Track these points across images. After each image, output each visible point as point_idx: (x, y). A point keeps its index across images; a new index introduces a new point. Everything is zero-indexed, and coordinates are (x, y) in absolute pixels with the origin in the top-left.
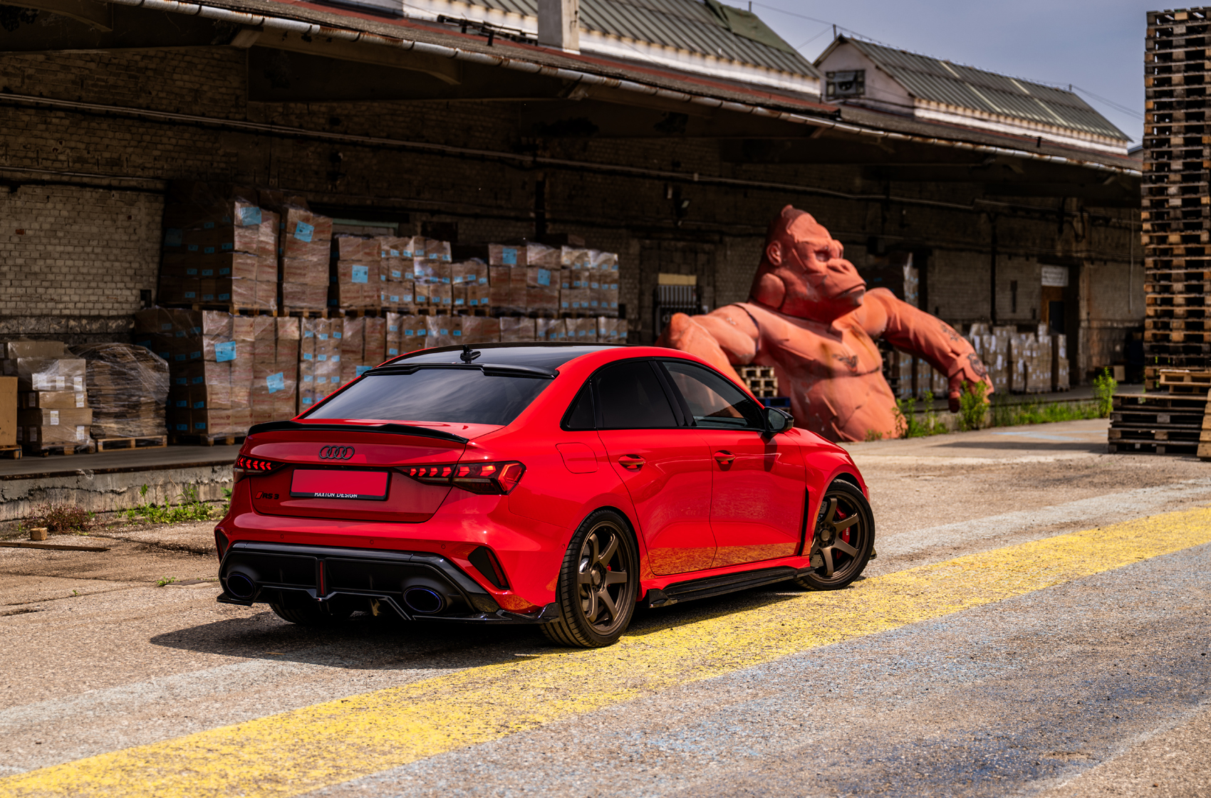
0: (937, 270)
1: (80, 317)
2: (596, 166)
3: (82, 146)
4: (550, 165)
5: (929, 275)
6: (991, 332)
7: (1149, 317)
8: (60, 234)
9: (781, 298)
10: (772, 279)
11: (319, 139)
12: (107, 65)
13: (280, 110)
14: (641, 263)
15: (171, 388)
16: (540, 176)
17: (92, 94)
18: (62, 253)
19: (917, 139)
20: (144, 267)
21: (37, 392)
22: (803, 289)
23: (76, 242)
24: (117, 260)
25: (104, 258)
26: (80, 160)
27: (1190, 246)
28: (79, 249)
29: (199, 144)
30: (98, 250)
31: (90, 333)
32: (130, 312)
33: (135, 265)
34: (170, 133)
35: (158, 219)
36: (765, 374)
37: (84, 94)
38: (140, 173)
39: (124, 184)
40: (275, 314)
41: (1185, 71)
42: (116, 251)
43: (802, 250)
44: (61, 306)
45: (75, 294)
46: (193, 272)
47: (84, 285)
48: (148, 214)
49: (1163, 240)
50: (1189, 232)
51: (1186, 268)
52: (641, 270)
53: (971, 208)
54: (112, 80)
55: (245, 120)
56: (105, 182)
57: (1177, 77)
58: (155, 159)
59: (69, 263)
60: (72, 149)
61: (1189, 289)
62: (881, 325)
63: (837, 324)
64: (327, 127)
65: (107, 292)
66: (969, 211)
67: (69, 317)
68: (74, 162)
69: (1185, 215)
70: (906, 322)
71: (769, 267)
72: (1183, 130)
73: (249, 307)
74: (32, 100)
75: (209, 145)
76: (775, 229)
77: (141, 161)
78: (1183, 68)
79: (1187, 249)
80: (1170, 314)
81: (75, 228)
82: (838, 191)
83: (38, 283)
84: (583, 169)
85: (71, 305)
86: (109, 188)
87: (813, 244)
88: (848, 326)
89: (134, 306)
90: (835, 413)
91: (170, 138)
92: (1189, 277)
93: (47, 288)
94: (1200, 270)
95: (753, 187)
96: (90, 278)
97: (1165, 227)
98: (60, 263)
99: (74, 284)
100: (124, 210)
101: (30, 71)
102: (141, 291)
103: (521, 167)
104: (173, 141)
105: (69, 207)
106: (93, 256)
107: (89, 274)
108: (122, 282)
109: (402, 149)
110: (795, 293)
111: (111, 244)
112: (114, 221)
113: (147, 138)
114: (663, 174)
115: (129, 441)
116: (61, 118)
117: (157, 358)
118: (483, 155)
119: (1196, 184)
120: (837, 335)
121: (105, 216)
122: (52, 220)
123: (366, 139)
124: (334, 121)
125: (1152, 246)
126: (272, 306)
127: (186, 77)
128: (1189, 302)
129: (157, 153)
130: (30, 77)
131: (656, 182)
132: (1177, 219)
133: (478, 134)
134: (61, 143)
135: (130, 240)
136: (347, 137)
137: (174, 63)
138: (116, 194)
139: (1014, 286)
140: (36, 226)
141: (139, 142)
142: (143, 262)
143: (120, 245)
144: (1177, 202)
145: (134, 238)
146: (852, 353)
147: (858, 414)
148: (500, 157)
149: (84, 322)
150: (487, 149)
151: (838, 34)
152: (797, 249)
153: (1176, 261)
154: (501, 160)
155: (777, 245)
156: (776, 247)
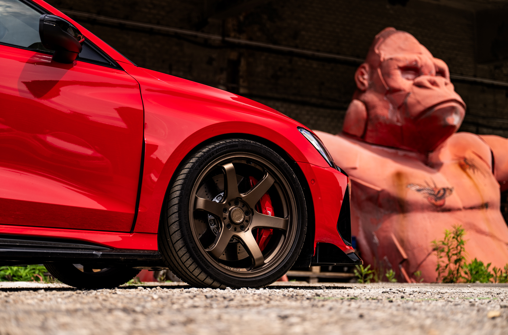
4: (247, 46)
10: (357, 105)
22: (386, 112)
43: (386, 68)
71: (359, 94)
84: (291, 54)
90: (405, 256)
103: (206, 44)
110: (377, 117)
133: (145, 10)
146: (444, 185)
148: (176, 33)
150: (159, 24)
152: (382, 68)
154: (177, 36)
155: (364, 68)
156: (363, 70)
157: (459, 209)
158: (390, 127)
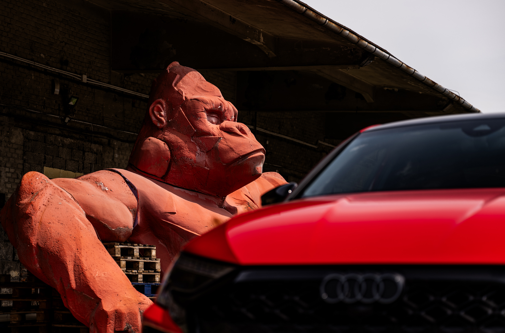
9: (165, 164)
10: (155, 142)
14: (24, 154)
22: (193, 155)
36: (145, 253)
43: (191, 108)
52: (25, 161)
53: (316, 147)
66: (314, 150)
71: (155, 131)
87: (203, 101)
110: (183, 158)
114: (49, 69)
152: (184, 107)
158: (196, 170)
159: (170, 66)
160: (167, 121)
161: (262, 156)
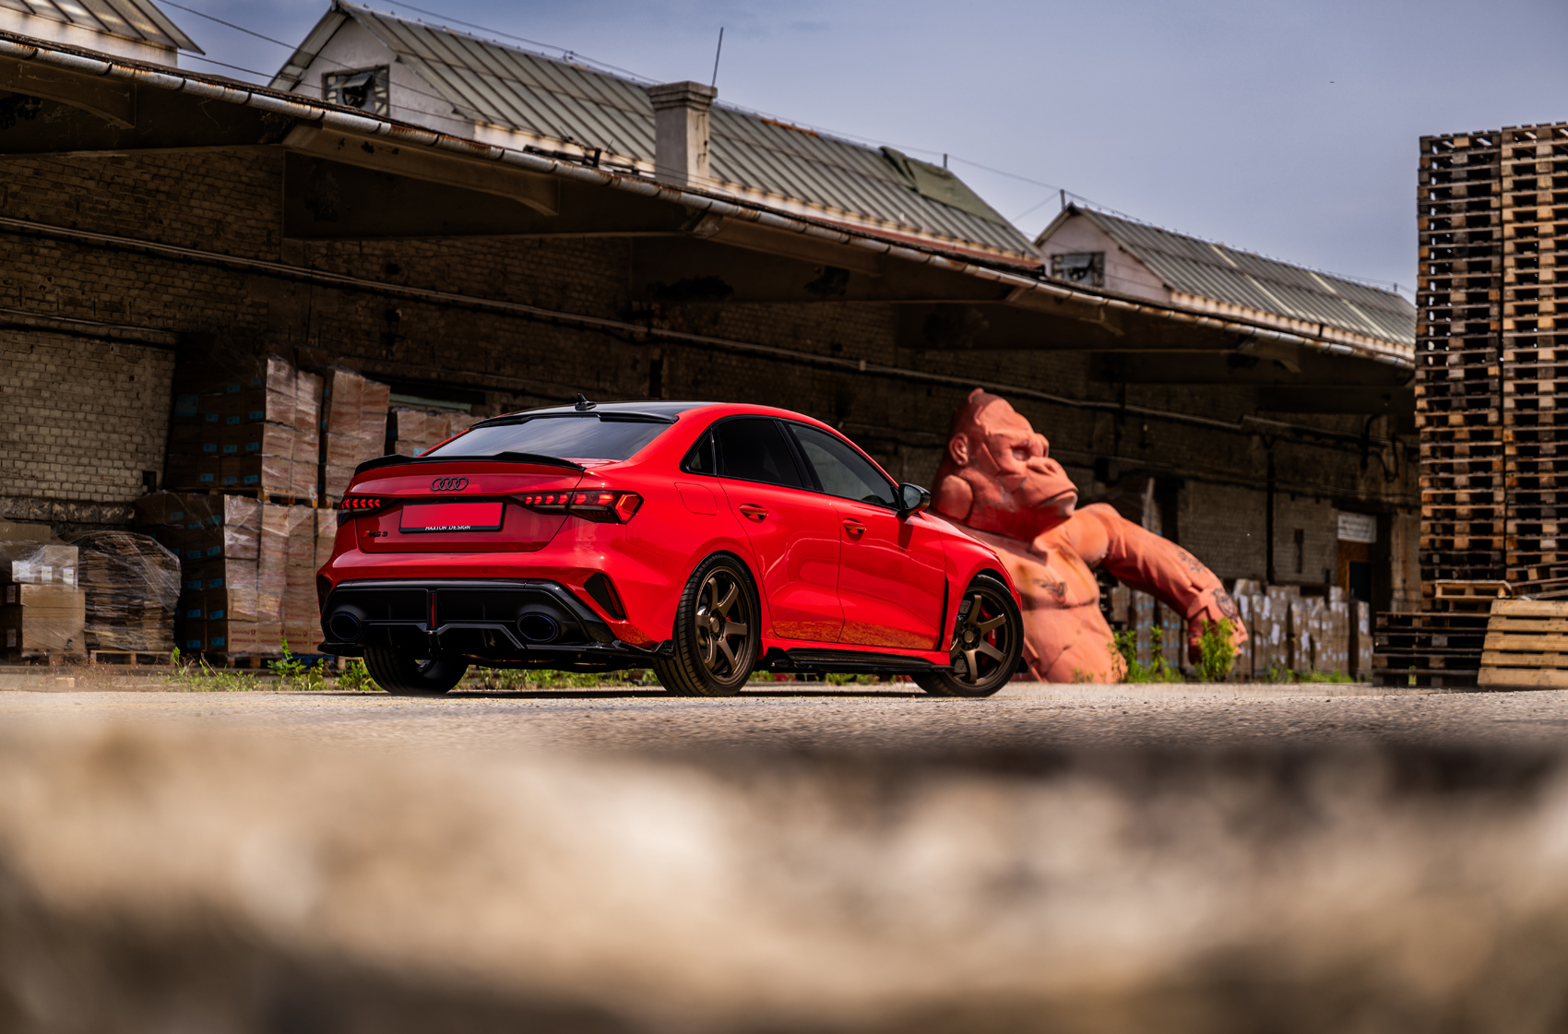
0: (1191, 508)
1: (66, 502)
2: (729, 344)
3: (76, 285)
4: (670, 340)
5: (1180, 514)
6: (1264, 592)
7: (1426, 518)
8: (46, 394)
9: (967, 507)
10: (956, 483)
11: (372, 291)
12: (109, 184)
13: (324, 251)
15: (182, 591)
16: (656, 354)
17: (89, 220)
18: (47, 418)
19: (1147, 310)
20: (148, 442)
21: (18, 585)
22: (996, 495)
23: (64, 405)
24: (114, 431)
25: (98, 427)
26: (72, 302)
27: (1475, 428)
28: (68, 415)
29: (221, 290)
30: (92, 417)
31: (79, 523)
32: (129, 499)
33: (137, 439)
34: (184, 274)
35: (167, 382)
37: (79, 219)
38: (146, 322)
39: (126, 335)
40: (315, 504)
41: (1468, 211)
42: (114, 420)
43: (995, 445)
44: (44, 485)
45: (62, 471)
46: (211, 448)
47: (74, 461)
48: (155, 375)
49: (1444, 421)
50: (1473, 411)
51: (1471, 456)
53: (1238, 427)
54: (114, 203)
55: (279, 261)
56: (103, 331)
57: (1457, 218)
58: (166, 306)
59: (56, 431)
60: (63, 287)
61: (1474, 483)
62: (1100, 550)
63: (1040, 543)
64: (382, 276)
65: (101, 471)
66: (1236, 432)
67: (53, 500)
68: (65, 304)
69: (1469, 389)
70: (1134, 548)
71: (955, 468)
72: (1465, 283)
73: (283, 493)
74: (16, 223)
75: (233, 291)
76: (960, 418)
77: (147, 307)
78: (1464, 207)
79: (1471, 432)
80: (1452, 515)
81: (65, 387)
82: (1056, 394)
83: (16, 454)
84: (712, 347)
85: (56, 486)
86: (108, 339)
87: (1009, 438)
88: (1055, 546)
89: (134, 491)
90: (1036, 655)
91: (184, 280)
92: (1474, 467)
93: (27, 462)
94: (1488, 459)
95: (939, 383)
96: (81, 452)
97: (1446, 406)
98: (44, 431)
99: (61, 459)
100: (125, 368)
101: (15, 188)
102: (144, 472)
103: (631, 340)
104: (189, 284)
105: (57, 360)
106: (85, 425)
107: (79, 447)
108: (120, 459)
109: (477, 309)
110: (986, 500)
111: (108, 410)
112: (113, 382)
113: (156, 278)
114: (818, 359)
115: (129, 656)
116: (52, 248)
117: (166, 551)
118: (582, 322)
119: (1482, 351)
120: (1041, 556)
121: (101, 374)
122: (36, 375)
123: (432, 294)
124: (391, 269)
125: (1429, 429)
126: (312, 494)
127: (206, 204)
128: (1475, 499)
129: (167, 298)
130: (14, 195)
131: (809, 369)
132: (1459, 394)
133: (575, 295)
134: (50, 280)
135: (131, 407)
136: (407, 290)
137: (193, 185)
138: (116, 347)
139: (1299, 537)
140: (16, 382)
141: (146, 283)
142: (147, 436)
143: (120, 412)
144: (1458, 373)
145: (137, 404)
146: (1059, 579)
147: (1066, 656)
148: (603, 326)
149: (72, 507)
150: (587, 314)
151: (1067, 203)
152: (988, 444)
153: (1458, 447)
154: (605, 330)
155: (962, 439)
156: (960, 441)
157: (1075, 606)
158: (1001, 513)
159: (973, 394)
160: (969, 459)
161: (1072, 498)
